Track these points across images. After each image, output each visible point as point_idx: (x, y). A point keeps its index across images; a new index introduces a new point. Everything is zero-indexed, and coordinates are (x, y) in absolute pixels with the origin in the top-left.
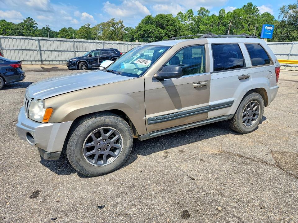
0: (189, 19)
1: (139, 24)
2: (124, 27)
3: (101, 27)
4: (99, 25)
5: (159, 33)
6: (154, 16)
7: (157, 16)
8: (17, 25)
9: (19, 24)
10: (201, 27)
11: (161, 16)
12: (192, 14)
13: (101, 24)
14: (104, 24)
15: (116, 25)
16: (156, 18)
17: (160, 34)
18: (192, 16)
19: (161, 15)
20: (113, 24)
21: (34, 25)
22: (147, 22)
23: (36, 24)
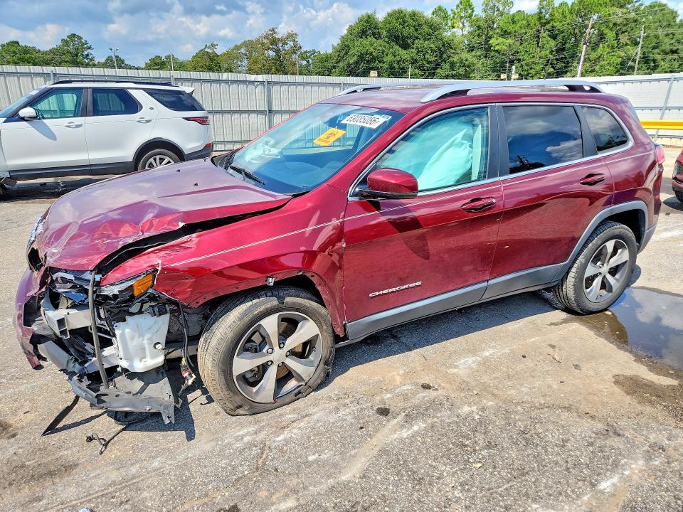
0: (463, 23)
1: (343, 37)
2: (300, 48)
3: (243, 51)
4: (237, 48)
5: (398, 58)
6: (380, 16)
7: (390, 15)
8: (45, 53)
9: (51, 51)
10: (497, 42)
11: (399, 16)
12: (470, 11)
13: (245, 44)
14: (249, 45)
15: (280, 45)
16: (386, 21)
17: (398, 62)
18: (471, 16)
19: (400, 12)
20: (274, 42)
21: (86, 53)
22: (363, 31)
23: (90, 48)
